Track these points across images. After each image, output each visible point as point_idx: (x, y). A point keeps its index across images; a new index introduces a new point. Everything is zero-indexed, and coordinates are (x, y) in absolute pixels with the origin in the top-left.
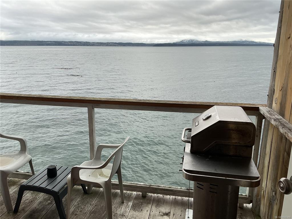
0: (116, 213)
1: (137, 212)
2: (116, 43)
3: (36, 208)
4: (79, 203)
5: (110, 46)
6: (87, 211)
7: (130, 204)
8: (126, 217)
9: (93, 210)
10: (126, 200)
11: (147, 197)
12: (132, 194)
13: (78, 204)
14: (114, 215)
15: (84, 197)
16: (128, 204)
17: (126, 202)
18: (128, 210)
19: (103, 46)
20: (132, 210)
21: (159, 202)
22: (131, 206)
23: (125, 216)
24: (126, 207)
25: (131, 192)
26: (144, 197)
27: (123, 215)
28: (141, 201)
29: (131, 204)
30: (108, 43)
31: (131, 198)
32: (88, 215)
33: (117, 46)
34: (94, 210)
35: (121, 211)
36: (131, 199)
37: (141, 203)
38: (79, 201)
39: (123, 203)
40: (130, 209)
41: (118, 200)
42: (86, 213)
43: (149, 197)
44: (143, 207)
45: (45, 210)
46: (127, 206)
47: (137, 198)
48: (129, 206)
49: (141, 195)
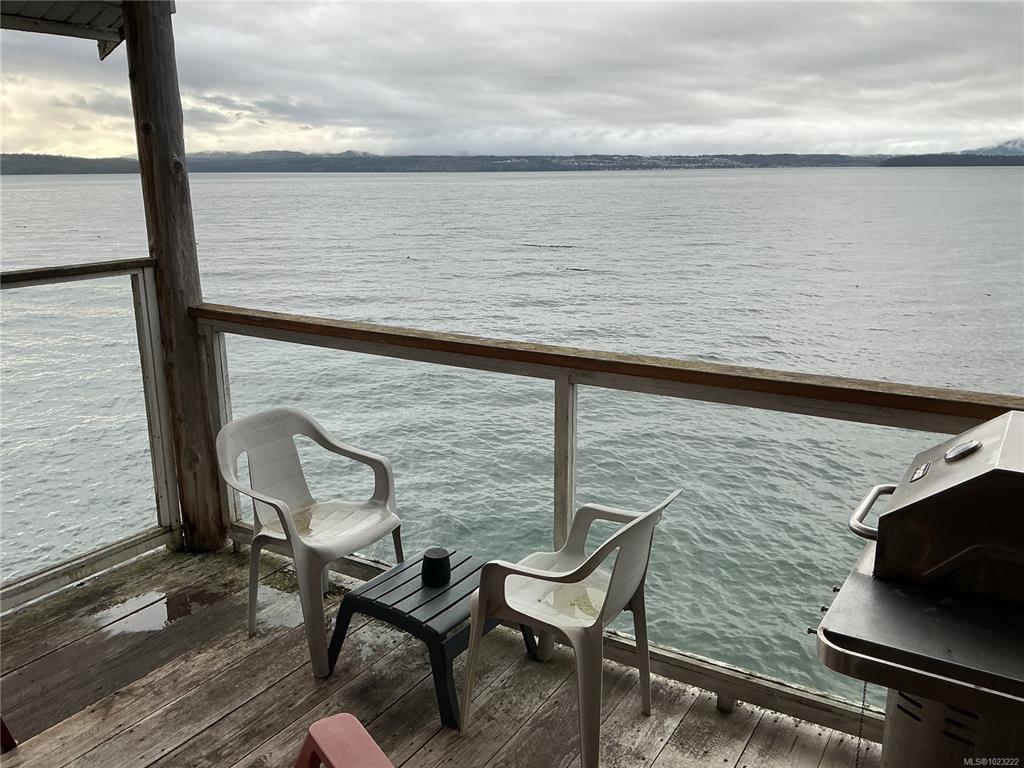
0: (616, 740)
1: (687, 755)
2: (734, 157)
3: (381, 672)
4: (507, 685)
5: (713, 167)
6: (528, 714)
7: (672, 723)
8: (647, 763)
9: (547, 715)
10: (660, 709)
11: (736, 714)
12: (685, 691)
13: (504, 687)
14: (610, 749)
15: (527, 667)
16: (661, 723)
17: (657, 715)
18: (659, 742)
19: (685, 168)
20: (672, 745)
21: (774, 740)
22: (671, 731)
23: (644, 759)
24: (653, 732)
25: (681, 685)
26: (724, 710)
27: (638, 756)
28: (711, 721)
29: (675, 725)
30: (706, 156)
31: (678, 705)
32: (526, 728)
33: (738, 167)
34: (550, 717)
35: (633, 739)
36: (677, 708)
37: (710, 728)
38: (509, 678)
39: (647, 714)
40: (665, 741)
41: (632, 702)
42: (521, 719)
43: (741, 714)
44: (713, 745)
45: (404, 685)
46: (657, 727)
47: (699, 707)
48: (664, 731)
49: (716, 704)
